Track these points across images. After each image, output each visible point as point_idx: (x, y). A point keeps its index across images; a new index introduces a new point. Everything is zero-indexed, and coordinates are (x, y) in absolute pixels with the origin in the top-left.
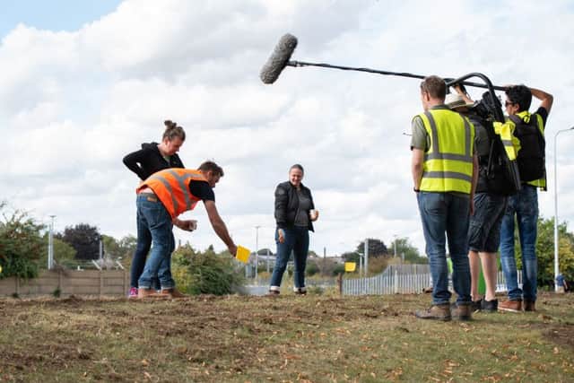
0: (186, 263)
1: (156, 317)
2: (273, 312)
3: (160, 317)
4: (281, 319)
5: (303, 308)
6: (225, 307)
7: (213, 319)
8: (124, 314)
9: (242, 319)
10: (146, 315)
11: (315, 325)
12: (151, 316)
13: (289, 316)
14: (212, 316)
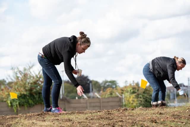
0: (134, 92)
1: (88, 121)
2: (158, 116)
3: (91, 121)
4: (162, 120)
5: (176, 113)
6: (131, 114)
7: (121, 121)
8: (70, 120)
9: (139, 121)
10: (82, 120)
11: (183, 123)
12: (85, 121)
13: (168, 118)
14: (121, 120)
